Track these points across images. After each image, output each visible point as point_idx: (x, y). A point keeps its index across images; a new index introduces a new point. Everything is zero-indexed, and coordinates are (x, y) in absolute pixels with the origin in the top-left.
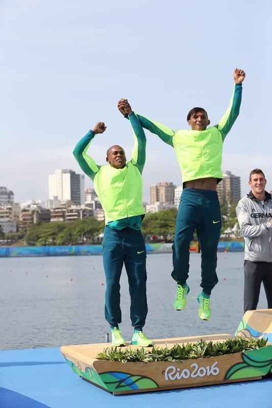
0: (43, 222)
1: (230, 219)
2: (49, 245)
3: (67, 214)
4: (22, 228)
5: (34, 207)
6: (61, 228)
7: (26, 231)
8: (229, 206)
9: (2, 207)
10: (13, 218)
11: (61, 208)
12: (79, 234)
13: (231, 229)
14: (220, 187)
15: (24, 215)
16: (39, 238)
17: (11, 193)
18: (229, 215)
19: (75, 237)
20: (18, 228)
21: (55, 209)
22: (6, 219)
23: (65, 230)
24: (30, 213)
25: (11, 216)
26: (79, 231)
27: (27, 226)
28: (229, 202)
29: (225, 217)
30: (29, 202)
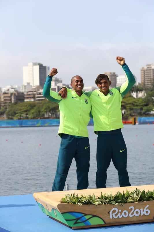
0: (19, 102)
2: (23, 119)
3: (37, 96)
4: (3, 106)
5: (12, 91)
6: (32, 106)
7: (6, 108)
11: (32, 92)
12: (46, 110)
14: (151, 76)
15: (4, 97)
16: (15, 113)
19: (43, 113)
21: (28, 92)
23: (35, 108)
24: (9, 95)
26: (46, 109)
27: (7, 104)
30: (8, 87)
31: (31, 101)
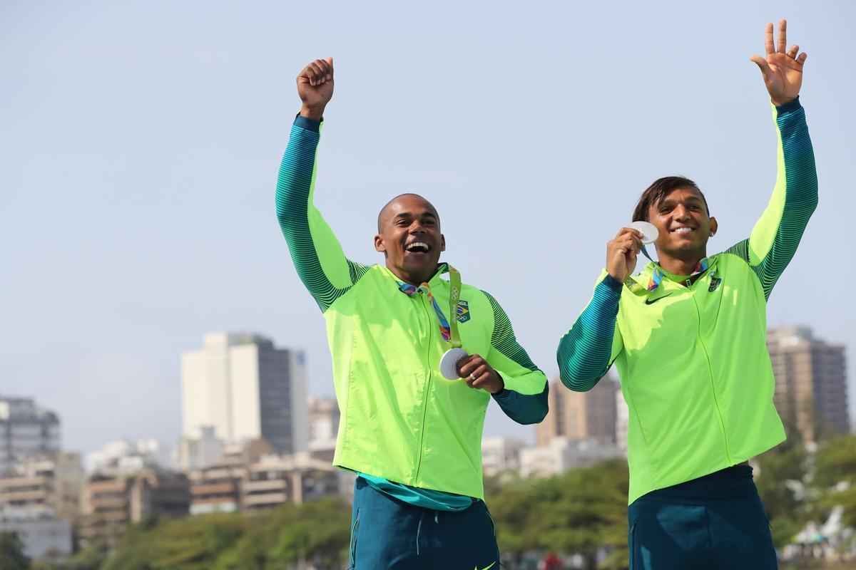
0: (166, 517)
1: (815, 493)
3: (249, 487)
4: (93, 539)
5: (132, 465)
6: (228, 534)
7: (105, 549)
8: (811, 447)
9: (20, 469)
10: (61, 505)
11: (227, 467)
12: (290, 554)
13: (818, 529)
15: (97, 496)
17: (52, 419)
18: (809, 478)
19: (278, 566)
20: (75, 539)
21: (205, 470)
22: (36, 510)
23: (242, 544)
24: (119, 485)
25: (52, 498)
26: (293, 546)
27: (108, 530)
28: (808, 434)
29: (796, 486)
30: (115, 449)
31: (222, 513)
